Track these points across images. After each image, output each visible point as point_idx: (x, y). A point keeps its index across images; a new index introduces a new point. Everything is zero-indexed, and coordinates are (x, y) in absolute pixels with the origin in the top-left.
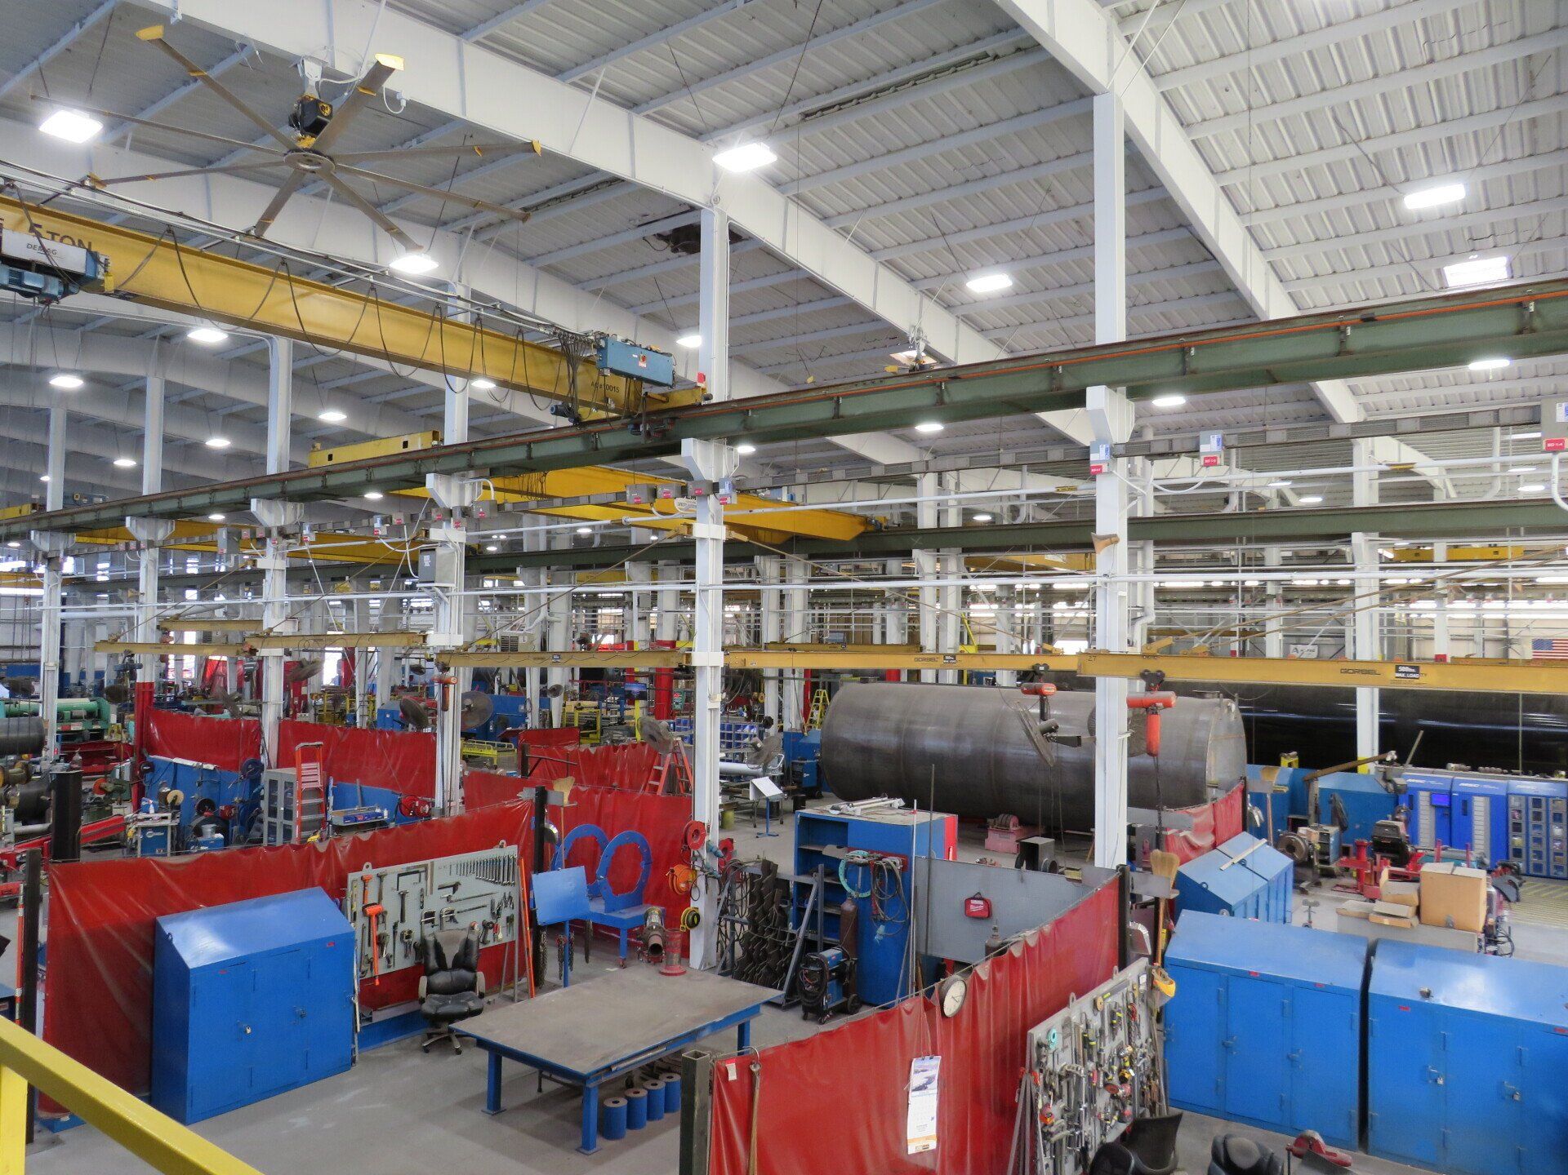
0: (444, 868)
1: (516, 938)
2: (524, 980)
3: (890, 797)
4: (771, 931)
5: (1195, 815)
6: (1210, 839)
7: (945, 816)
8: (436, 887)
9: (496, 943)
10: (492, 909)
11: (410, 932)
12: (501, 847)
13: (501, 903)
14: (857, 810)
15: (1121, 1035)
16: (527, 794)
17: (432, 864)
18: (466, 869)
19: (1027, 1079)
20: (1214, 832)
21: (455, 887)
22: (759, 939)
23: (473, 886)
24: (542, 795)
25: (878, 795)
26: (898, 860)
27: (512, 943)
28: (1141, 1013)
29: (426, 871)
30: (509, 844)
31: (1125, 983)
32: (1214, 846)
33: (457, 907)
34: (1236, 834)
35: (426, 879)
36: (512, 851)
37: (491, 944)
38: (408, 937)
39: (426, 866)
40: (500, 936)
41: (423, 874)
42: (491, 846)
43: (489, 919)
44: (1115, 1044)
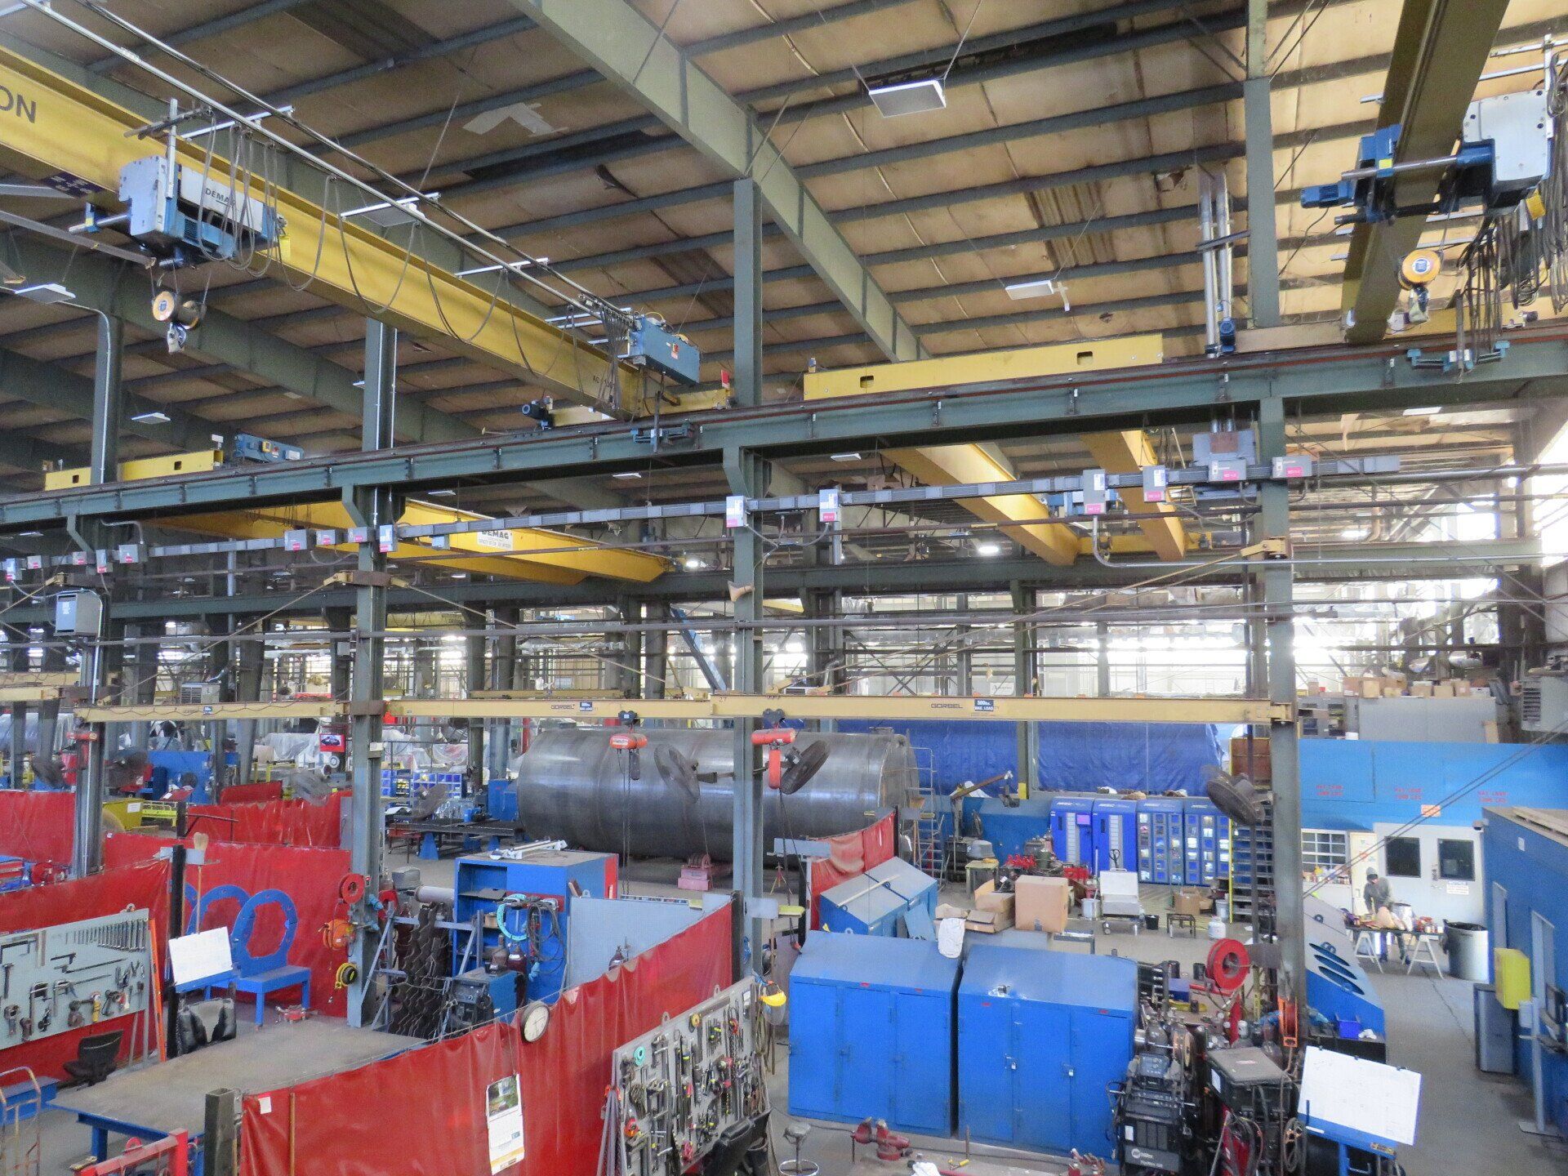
0: (59, 938)
1: (145, 1007)
2: (155, 1053)
3: (552, 840)
4: (428, 980)
5: (842, 843)
6: (861, 864)
7: (606, 855)
8: (48, 958)
9: (123, 1014)
10: (117, 980)
11: (16, 1008)
12: (129, 911)
13: (128, 971)
14: (515, 854)
15: (722, 1049)
16: (165, 853)
17: (44, 933)
18: (84, 937)
19: (610, 1095)
20: (863, 858)
21: (72, 956)
22: (414, 990)
23: (92, 953)
24: (180, 854)
25: (541, 838)
26: (553, 902)
27: (142, 1013)
28: (744, 1026)
29: (36, 941)
30: (138, 907)
31: (726, 1001)
32: (864, 870)
33: (70, 978)
34: (887, 858)
35: (37, 947)
36: (143, 914)
37: (116, 1015)
38: (13, 1014)
39: (36, 936)
40: (127, 1006)
41: (32, 945)
42: (117, 911)
43: (113, 988)
44: (713, 1058)
